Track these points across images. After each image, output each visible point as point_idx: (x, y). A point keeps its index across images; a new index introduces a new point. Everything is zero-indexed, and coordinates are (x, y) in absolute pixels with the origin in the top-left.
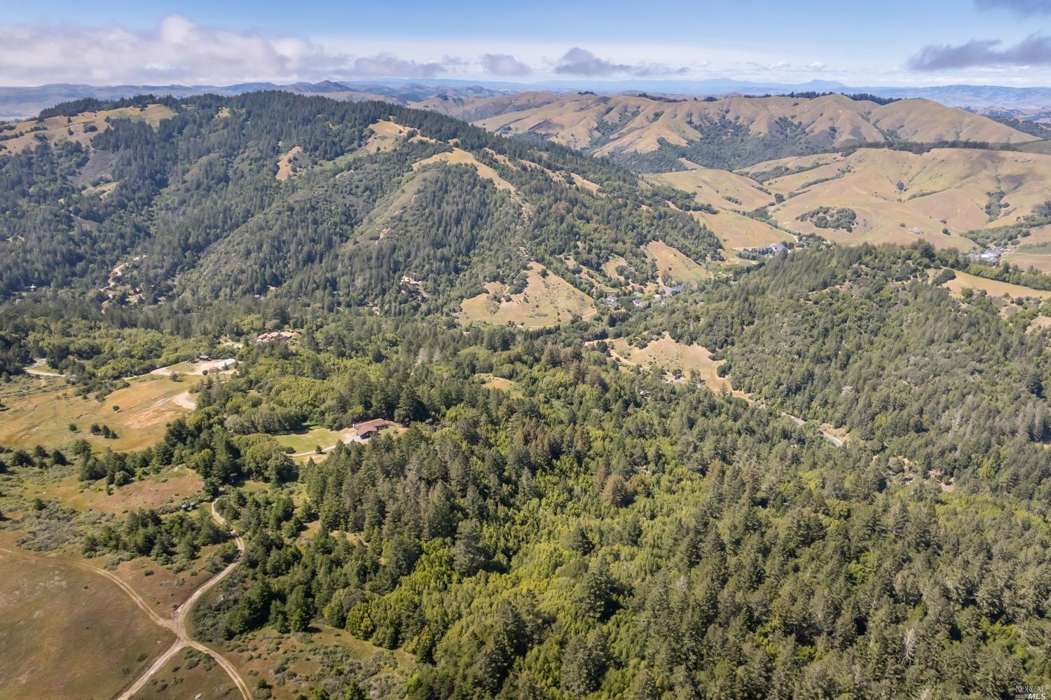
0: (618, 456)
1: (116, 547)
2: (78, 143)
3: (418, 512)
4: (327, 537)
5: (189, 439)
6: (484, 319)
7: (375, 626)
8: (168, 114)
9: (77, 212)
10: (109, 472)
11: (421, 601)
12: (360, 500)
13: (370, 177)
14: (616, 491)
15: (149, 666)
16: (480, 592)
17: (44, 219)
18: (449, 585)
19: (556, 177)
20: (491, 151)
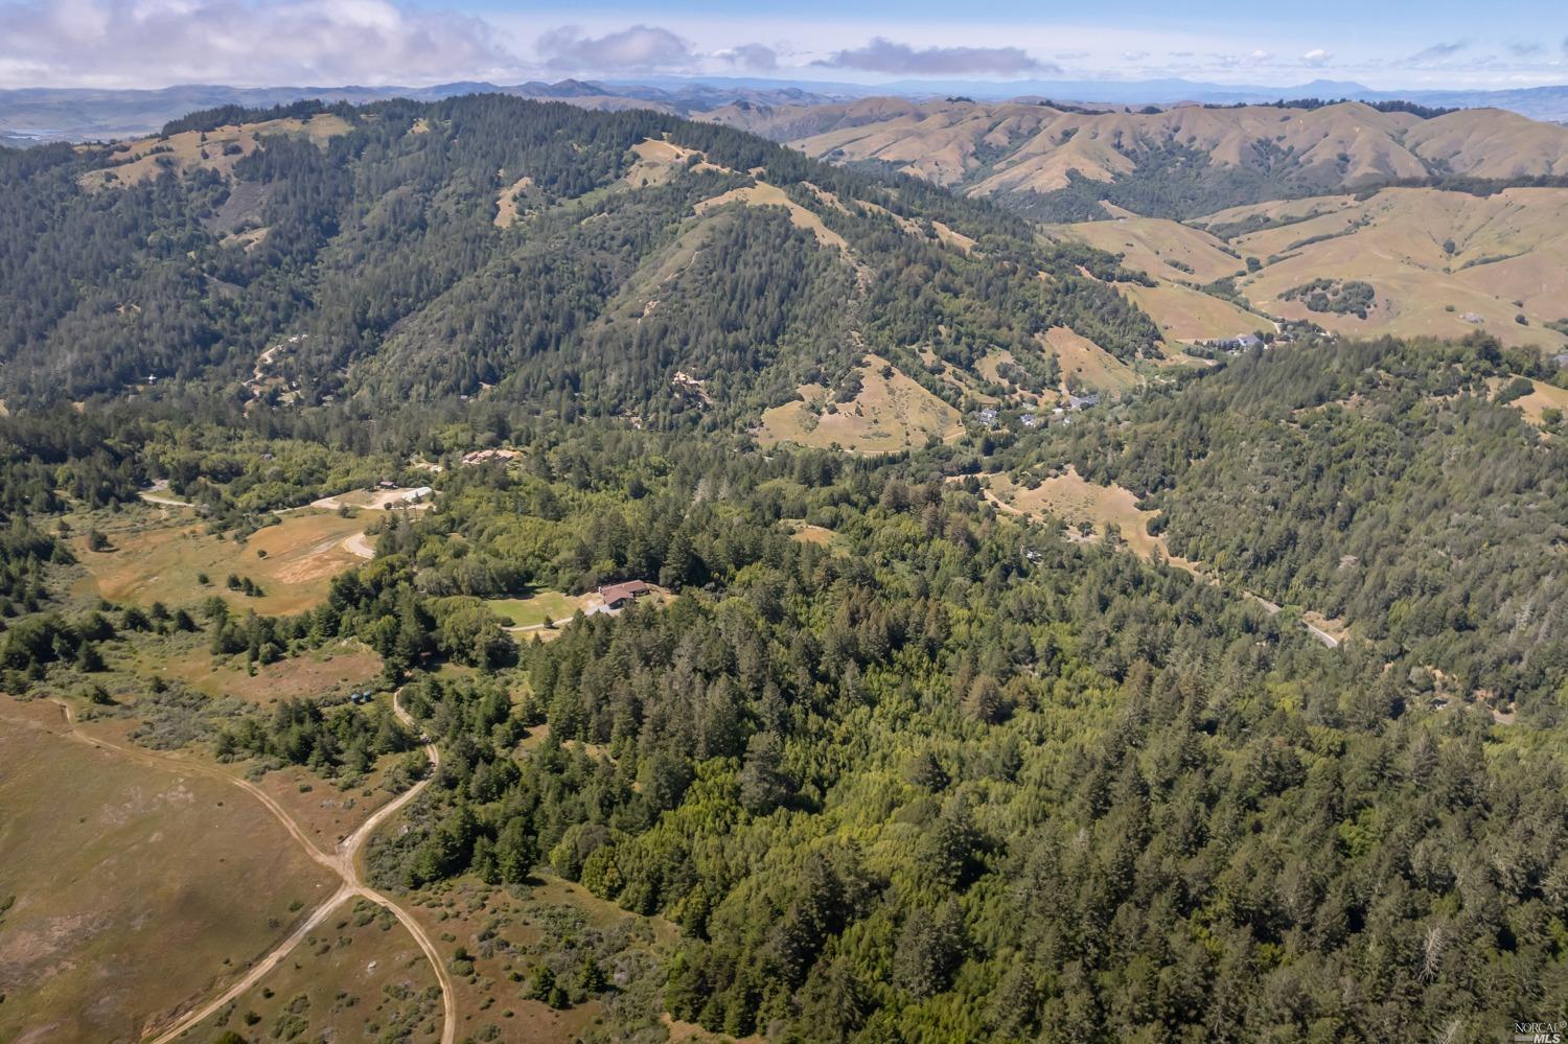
0: (990, 648)
1: (261, 750)
2: (215, 171)
3: (690, 718)
4: (558, 748)
5: (363, 601)
6: (795, 438)
7: (624, 881)
8: (341, 128)
9: (213, 271)
10: (252, 644)
11: (691, 848)
12: (606, 697)
13: (631, 223)
14: (987, 699)
15: (305, 918)
16: (779, 839)
17: (167, 280)
18: (733, 827)
19: (910, 227)
20: (812, 187)
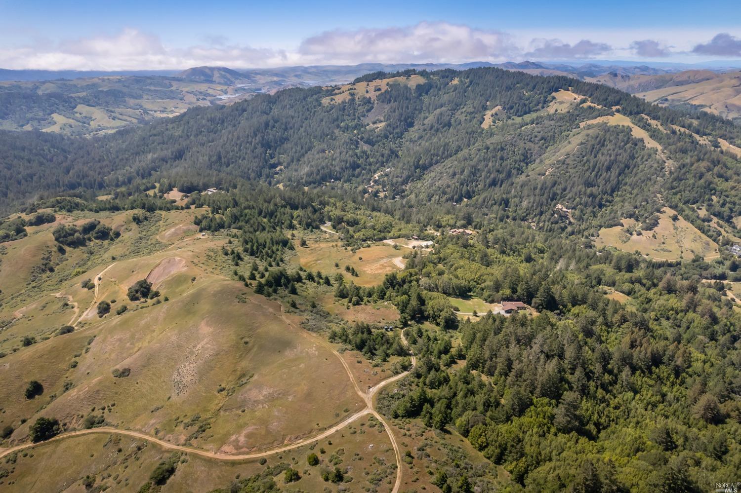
0: (716, 380)
1: (345, 341)
2: (370, 98)
3: (535, 375)
4: (469, 373)
5: (397, 286)
6: (616, 245)
7: (488, 444)
8: (422, 80)
9: (362, 139)
10: (350, 296)
11: (524, 438)
12: (495, 354)
13: (546, 130)
14: (708, 408)
15: (349, 416)
16: (570, 448)
17: (345, 141)
18: (547, 434)
19: (703, 141)
20: (646, 117)
